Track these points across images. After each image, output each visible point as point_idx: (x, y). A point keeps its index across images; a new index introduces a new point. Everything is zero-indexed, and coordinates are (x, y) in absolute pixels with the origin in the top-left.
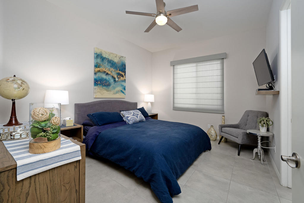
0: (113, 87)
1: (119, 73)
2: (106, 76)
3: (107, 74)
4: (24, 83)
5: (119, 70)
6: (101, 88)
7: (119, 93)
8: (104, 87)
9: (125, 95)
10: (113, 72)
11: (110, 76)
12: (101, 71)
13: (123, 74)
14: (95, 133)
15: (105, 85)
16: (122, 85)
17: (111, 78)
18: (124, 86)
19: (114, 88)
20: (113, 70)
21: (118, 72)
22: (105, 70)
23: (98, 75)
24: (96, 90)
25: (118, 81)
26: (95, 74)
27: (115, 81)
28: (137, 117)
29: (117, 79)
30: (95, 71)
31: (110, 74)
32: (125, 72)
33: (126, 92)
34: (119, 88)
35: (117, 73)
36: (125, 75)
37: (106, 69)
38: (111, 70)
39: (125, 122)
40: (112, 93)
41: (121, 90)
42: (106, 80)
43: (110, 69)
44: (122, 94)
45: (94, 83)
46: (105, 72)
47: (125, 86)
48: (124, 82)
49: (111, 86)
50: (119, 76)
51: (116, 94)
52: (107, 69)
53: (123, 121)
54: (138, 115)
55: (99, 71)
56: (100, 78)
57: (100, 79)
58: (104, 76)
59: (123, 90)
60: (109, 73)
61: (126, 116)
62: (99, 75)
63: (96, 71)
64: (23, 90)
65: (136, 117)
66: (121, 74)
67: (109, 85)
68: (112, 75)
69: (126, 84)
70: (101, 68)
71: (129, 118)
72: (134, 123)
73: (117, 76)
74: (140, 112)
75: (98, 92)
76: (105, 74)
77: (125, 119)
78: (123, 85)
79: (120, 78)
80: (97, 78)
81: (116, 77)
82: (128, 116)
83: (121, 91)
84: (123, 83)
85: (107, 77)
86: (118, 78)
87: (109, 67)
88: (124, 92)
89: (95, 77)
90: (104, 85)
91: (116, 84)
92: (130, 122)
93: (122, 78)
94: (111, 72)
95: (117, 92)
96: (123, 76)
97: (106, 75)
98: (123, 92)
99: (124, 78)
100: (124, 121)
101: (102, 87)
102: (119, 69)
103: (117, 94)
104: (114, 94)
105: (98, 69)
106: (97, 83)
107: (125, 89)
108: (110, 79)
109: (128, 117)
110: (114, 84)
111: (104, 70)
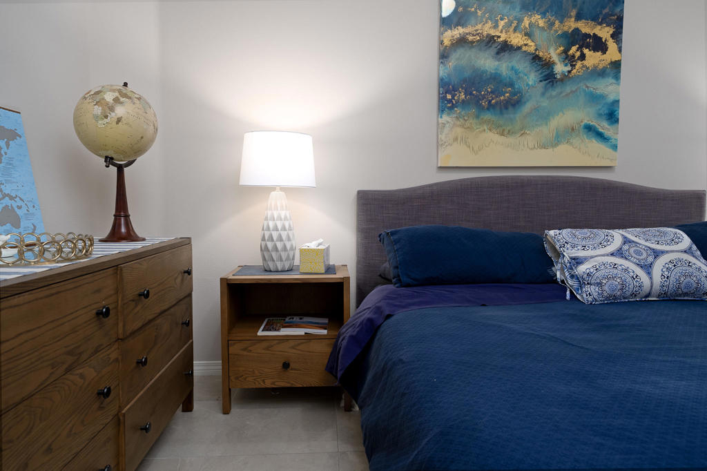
0: (536, 109)
1: (577, 30)
2: (499, 60)
3: (506, 48)
4: (122, 99)
5: (579, 17)
6: (472, 121)
7: (576, 141)
8: (487, 116)
9: (615, 147)
10: (537, 33)
11: (518, 56)
12: (471, 38)
13: (605, 32)
14: (369, 316)
15: (491, 107)
16: (594, 98)
17: (522, 65)
18: (611, 98)
19: (544, 116)
20: (541, 23)
21: (571, 24)
22: (493, 32)
23: (458, 59)
24: (446, 130)
25: (566, 77)
26: (444, 56)
27: (549, 78)
28: (648, 268)
29: (560, 68)
30: (441, 43)
31: (519, 48)
32: (620, 19)
33: (623, 132)
34: (576, 115)
35: (565, 35)
36: (617, 36)
37: (496, 27)
38: (526, 22)
39: (562, 287)
40: (530, 140)
41: (586, 121)
42: (495, 78)
43: (520, 21)
44: (595, 145)
45: (440, 98)
46: (491, 40)
47: (617, 102)
48: (611, 80)
49: (527, 108)
50: (574, 49)
51: (557, 145)
52: (502, 23)
53: (552, 280)
54: (657, 254)
55: (462, 42)
56: (467, 74)
57: (465, 80)
58: (487, 62)
59: (604, 126)
60: (516, 39)
61: (569, 253)
62: (460, 58)
63: (447, 42)
64: (117, 123)
65: (632, 267)
66: (587, 36)
67: (515, 102)
68: (532, 49)
69: (625, 91)
70: (473, 22)
71: (582, 269)
72: (613, 302)
73: (566, 52)
74: (686, 241)
75: (456, 139)
76: (493, 50)
77: (562, 270)
78: (602, 97)
79: (583, 57)
80: (449, 75)
81: (555, 58)
82: (581, 254)
83: (589, 129)
84: (605, 87)
85: (504, 65)
86: (570, 60)
87: (516, 12)
88: (607, 133)
89: (443, 72)
90: (484, 103)
91: (554, 93)
92: (587, 288)
93: (593, 58)
94: (528, 35)
95: (559, 138)
96: (599, 46)
97: (498, 53)
98: (600, 136)
99: (612, 53)
100: (555, 281)
101: (477, 117)
102: (573, 13)
103: (563, 148)
104: (544, 147)
105: (458, 32)
106: (450, 101)
107: (612, 117)
108: (516, 72)
109: (577, 261)
110: (543, 94)
111: (488, 29)
